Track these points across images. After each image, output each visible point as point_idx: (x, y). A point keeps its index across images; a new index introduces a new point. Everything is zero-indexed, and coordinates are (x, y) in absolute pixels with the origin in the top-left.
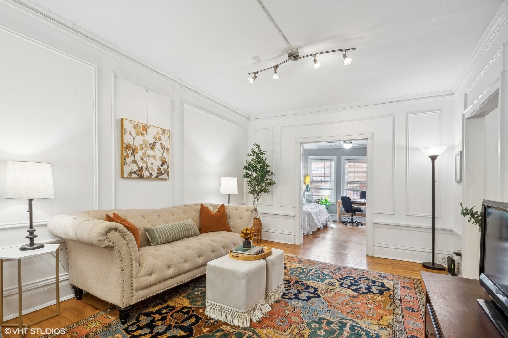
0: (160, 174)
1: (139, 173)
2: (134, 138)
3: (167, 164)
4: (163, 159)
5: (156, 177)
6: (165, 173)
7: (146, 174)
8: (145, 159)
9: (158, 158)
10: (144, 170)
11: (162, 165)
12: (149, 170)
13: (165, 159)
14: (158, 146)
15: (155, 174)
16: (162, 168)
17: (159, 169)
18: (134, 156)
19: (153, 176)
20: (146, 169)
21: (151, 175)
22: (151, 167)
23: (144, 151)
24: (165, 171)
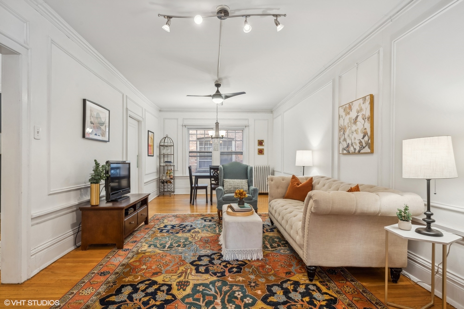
0: (361, 147)
1: (347, 149)
2: (344, 120)
3: (368, 135)
4: (364, 131)
5: (359, 151)
6: (366, 146)
7: (352, 149)
8: (350, 136)
9: (359, 131)
10: (350, 146)
11: (363, 138)
12: (353, 146)
13: (366, 131)
14: (360, 119)
15: (358, 149)
16: (363, 141)
17: (361, 142)
18: (344, 135)
19: (357, 151)
20: (351, 145)
21: (355, 149)
22: (355, 141)
23: (350, 128)
24: (366, 143)
